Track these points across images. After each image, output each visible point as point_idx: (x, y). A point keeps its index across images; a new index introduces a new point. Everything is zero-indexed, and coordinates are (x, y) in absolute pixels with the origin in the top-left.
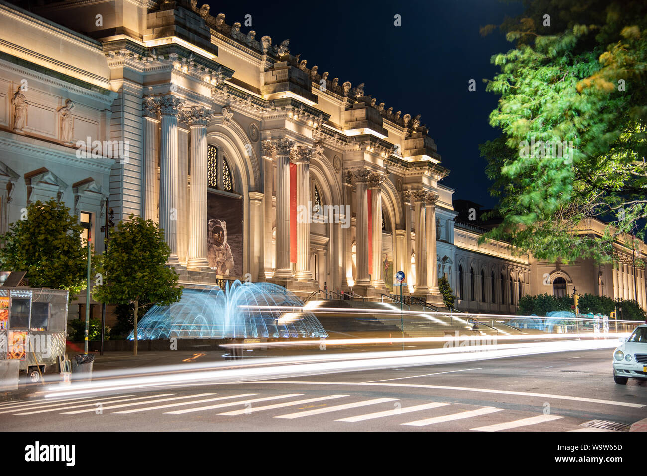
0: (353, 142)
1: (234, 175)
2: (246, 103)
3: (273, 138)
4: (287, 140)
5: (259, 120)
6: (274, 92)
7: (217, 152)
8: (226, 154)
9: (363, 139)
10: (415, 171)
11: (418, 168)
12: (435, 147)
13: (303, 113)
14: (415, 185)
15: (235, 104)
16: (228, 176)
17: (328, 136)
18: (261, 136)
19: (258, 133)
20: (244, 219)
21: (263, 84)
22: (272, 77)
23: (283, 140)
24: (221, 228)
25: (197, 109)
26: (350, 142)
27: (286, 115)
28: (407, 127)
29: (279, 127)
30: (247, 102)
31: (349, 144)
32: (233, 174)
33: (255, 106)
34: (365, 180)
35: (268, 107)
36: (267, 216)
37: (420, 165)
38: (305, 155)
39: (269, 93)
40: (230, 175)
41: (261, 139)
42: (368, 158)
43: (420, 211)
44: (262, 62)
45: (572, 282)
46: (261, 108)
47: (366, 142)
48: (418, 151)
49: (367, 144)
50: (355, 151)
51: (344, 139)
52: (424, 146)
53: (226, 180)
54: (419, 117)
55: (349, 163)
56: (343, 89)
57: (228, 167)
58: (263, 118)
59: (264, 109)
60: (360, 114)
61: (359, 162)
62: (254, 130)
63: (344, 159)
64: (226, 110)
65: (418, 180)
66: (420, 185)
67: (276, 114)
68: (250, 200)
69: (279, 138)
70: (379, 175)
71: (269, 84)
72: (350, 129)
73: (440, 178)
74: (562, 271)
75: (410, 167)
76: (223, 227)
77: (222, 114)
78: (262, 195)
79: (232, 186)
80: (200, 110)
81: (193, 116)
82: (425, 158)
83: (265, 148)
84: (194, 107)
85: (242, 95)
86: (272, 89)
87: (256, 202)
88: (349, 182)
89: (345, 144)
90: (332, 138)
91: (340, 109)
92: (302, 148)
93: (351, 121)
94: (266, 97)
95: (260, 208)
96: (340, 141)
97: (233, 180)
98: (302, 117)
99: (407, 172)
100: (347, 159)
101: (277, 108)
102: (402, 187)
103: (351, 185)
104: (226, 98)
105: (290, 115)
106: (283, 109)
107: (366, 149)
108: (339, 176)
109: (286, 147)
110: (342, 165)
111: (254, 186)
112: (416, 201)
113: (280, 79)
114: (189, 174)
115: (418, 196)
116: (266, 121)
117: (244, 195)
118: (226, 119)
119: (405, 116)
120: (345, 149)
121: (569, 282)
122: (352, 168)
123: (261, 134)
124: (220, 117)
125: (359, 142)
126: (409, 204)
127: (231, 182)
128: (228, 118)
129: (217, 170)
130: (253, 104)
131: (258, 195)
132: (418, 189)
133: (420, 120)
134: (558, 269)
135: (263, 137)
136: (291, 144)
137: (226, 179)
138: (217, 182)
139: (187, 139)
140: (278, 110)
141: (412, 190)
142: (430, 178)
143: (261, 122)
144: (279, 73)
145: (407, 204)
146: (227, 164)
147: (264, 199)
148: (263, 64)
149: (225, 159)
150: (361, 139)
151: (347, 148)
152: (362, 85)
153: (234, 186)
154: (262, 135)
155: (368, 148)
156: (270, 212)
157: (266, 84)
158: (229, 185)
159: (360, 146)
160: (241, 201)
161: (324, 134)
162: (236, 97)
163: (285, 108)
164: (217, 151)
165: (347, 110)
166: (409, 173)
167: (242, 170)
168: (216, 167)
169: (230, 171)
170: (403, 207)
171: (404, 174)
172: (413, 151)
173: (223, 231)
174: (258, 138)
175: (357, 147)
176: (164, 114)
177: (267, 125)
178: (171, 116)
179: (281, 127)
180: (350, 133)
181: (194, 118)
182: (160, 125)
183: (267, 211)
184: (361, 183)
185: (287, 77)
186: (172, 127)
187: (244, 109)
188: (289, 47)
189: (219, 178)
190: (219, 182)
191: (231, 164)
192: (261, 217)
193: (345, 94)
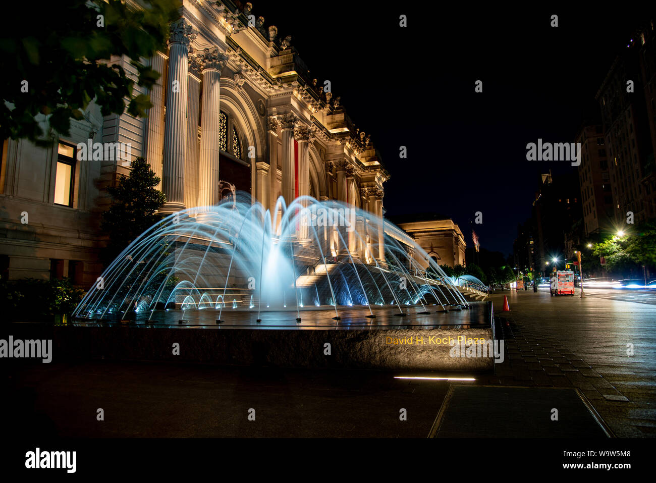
0: (336, 138)
1: (243, 145)
2: (256, 74)
3: (278, 114)
4: (292, 115)
5: (266, 97)
6: (280, 73)
7: (227, 120)
8: (235, 123)
9: (342, 135)
10: (370, 173)
11: (372, 170)
12: (380, 158)
13: (306, 94)
14: (370, 184)
15: (246, 74)
16: (237, 145)
17: (318, 129)
18: (267, 112)
19: (265, 109)
20: (252, 186)
21: (269, 67)
22: (277, 62)
23: (288, 115)
24: (231, 191)
25: (211, 51)
26: (332, 138)
27: (292, 93)
28: (363, 141)
29: (284, 103)
30: (258, 74)
31: (332, 140)
32: (242, 143)
33: (264, 80)
34: (344, 170)
35: (276, 84)
36: (273, 186)
37: (374, 168)
38: (305, 134)
39: (275, 74)
40: (239, 144)
41: (267, 115)
42: (346, 151)
43: (374, 203)
44: (268, 49)
45: (440, 259)
46: (269, 85)
47: (346, 138)
48: (371, 158)
49: (347, 140)
50: (336, 146)
51: (328, 134)
52: (376, 155)
53: (235, 149)
54: (369, 136)
55: (331, 156)
56: (326, 98)
57: (237, 137)
58: (269, 97)
59: (272, 87)
60: (340, 117)
61: (341, 154)
62: (261, 105)
63: (327, 153)
64: (237, 75)
65: (372, 180)
66: (374, 183)
67: (282, 91)
68: (257, 170)
69: (286, 113)
70: (352, 168)
71: (275, 67)
72: (332, 129)
73: (385, 180)
74: (434, 252)
75: (367, 170)
76: (232, 191)
77: (234, 79)
78: (268, 165)
79: (240, 155)
80: (214, 52)
81: (206, 59)
82: (376, 163)
83: (271, 123)
84: (208, 49)
85: (252, 64)
86: (278, 70)
87: (263, 171)
88: (331, 172)
89: (329, 140)
90: (321, 131)
91: (323, 113)
92: (303, 128)
93: (332, 123)
94: (274, 77)
95: (266, 177)
96: (326, 136)
97: (242, 149)
98: (304, 98)
99: (364, 174)
100: (329, 152)
101: (284, 85)
102: (360, 184)
103: (332, 175)
104: (238, 63)
105: (295, 93)
106: (290, 85)
107: (345, 144)
108: (324, 165)
109: (291, 121)
110: (325, 157)
111: (261, 157)
112: (370, 195)
113: (285, 63)
114: (200, 125)
115: (372, 191)
116: (272, 99)
117: (252, 164)
118: (237, 84)
119: (361, 133)
120: (328, 145)
121: (438, 259)
122: (334, 160)
123: (267, 111)
124: (232, 81)
125: (340, 137)
126: (365, 198)
127: (240, 151)
128: (239, 84)
129: (227, 136)
130: (262, 78)
131: (265, 166)
132: (372, 186)
133: (370, 138)
134: (432, 251)
135: (269, 114)
136: (295, 120)
137: (235, 147)
138: (226, 147)
139: (198, 88)
140: (284, 88)
141: (368, 186)
142: (379, 179)
143: (267, 100)
144: (284, 58)
145: (364, 197)
146: (236, 134)
147: (270, 170)
148: (269, 51)
149: (234, 128)
150: (342, 136)
151: (330, 143)
152: (339, 98)
153: (242, 155)
154: (269, 112)
155: (347, 143)
156: (275, 183)
157: (272, 67)
158: (237, 153)
159: (341, 141)
160: (249, 169)
161: (315, 126)
162: (247, 64)
163: (291, 84)
164: (227, 118)
165: (328, 115)
166: (365, 174)
167: (250, 139)
168: (226, 133)
169: (238, 140)
170: (361, 199)
171: (361, 176)
172: (368, 159)
173: (232, 195)
174: (265, 113)
175: (339, 143)
176: (173, 42)
177: (273, 103)
178: (181, 44)
179: (287, 103)
180: (332, 131)
181: (207, 61)
182: (168, 62)
183: (272, 181)
184: (341, 172)
185: (292, 61)
186: (182, 57)
187: (253, 82)
188: (291, 42)
189: (229, 144)
190: (229, 148)
191: (240, 133)
192: (267, 186)
193: (327, 102)
